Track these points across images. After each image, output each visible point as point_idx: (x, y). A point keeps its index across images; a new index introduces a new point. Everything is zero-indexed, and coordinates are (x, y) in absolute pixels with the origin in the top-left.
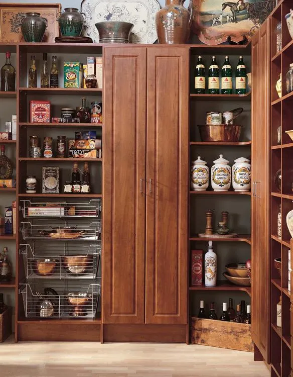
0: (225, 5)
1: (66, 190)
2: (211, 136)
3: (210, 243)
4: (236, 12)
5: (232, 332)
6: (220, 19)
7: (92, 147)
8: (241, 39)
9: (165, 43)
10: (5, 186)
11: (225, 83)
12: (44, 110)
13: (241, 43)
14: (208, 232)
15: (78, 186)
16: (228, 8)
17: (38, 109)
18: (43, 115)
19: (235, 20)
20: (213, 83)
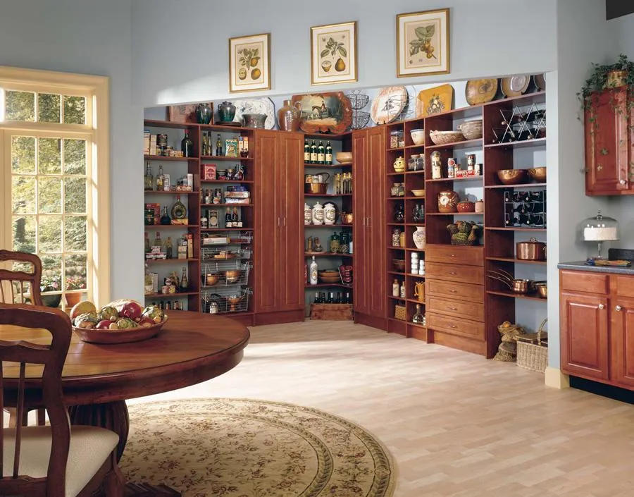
0: (314, 108)
1: (228, 226)
2: (312, 189)
3: (313, 257)
4: (321, 113)
5: (338, 310)
6: (312, 117)
7: (245, 197)
8: (327, 130)
9: (284, 130)
10: (183, 224)
11: (321, 157)
12: (213, 171)
13: (326, 133)
14: (310, 251)
15: (236, 223)
16: (316, 110)
17: (209, 170)
18: (212, 174)
19: (321, 118)
20: (313, 157)
